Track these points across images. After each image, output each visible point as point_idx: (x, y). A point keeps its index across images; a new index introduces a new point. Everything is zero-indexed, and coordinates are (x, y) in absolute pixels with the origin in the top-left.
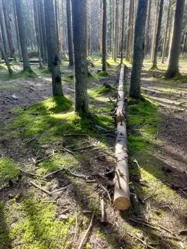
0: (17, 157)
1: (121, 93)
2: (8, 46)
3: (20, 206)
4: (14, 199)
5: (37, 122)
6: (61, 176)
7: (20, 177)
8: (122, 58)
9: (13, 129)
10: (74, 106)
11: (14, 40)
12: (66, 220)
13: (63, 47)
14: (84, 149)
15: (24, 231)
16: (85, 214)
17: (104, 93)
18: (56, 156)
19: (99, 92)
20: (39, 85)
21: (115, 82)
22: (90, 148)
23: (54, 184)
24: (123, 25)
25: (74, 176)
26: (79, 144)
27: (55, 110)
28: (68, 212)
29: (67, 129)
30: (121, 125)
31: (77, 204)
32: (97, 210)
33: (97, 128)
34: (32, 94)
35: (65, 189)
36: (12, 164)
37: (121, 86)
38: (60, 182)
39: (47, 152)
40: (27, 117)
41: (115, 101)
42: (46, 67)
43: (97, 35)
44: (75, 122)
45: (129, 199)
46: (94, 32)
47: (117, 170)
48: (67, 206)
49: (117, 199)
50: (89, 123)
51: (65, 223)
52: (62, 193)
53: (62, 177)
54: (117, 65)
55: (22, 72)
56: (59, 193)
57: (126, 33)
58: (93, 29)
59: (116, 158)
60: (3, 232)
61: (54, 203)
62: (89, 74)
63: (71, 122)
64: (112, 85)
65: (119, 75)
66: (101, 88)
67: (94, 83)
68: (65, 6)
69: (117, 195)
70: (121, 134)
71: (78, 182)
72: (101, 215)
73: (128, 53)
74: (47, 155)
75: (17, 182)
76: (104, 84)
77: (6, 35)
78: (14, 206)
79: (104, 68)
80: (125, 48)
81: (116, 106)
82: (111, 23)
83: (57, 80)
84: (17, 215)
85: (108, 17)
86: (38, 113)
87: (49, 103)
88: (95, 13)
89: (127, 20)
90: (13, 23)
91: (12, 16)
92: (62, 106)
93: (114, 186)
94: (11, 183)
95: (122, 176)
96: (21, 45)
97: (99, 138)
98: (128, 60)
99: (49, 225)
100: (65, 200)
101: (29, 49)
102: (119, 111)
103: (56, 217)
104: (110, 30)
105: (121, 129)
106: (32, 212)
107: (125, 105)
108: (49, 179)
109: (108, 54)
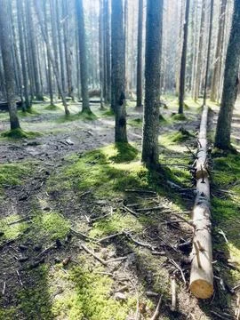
0: (67, 212)
1: (203, 142)
2: (66, 84)
3: (68, 274)
4: (61, 264)
5: (94, 172)
6: (120, 242)
7: (70, 237)
8: (205, 98)
9: (66, 179)
10: (140, 156)
11: (74, 77)
12: (123, 301)
13: (130, 84)
14: (151, 210)
15: (70, 307)
16: (150, 297)
17: (181, 141)
18: (115, 217)
19: (173, 139)
20: (98, 128)
21: (194, 128)
22: (160, 210)
23: (111, 250)
24: (208, 58)
25: (136, 243)
26: (145, 203)
27: (117, 159)
28: (126, 290)
29: (130, 183)
30: (203, 182)
31: (140, 281)
32: (165, 293)
33: (169, 185)
34: (91, 139)
35: (124, 260)
36: (60, 221)
37: (202, 132)
38: (118, 249)
39: (104, 209)
40: (82, 165)
41: (195, 151)
42: (108, 108)
43: (173, 70)
44: (141, 175)
45: (212, 283)
46: (169, 67)
47: (195, 240)
48: (125, 283)
49: (195, 282)
50: (159, 178)
51: (122, 304)
52: (120, 265)
53: (121, 244)
54: (198, 106)
55: (80, 114)
56: (116, 263)
57: (212, 66)
58: (169, 63)
59: (195, 226)
60: (45, 305)
61: (110, 276)
62: (161, 118)
63: (135, 175)
64: (190, 132)
65: (200, 119)
66: (176, 134)
67: (166, 129)
68: (136, 37)
69: (194, 277)
70: (202, 195)
71: (141, 252)
72: (171, 302)
73: (214, 91)
74: (104, 214)
75: (66, 243)
76: (180, 130)
77: (65, 72)
78: (61, 272)
79: (180, 111)
80: (209, 86)
81: (195, 157)
82: (192, 55)
83: (121, 123)
84: (63, 284)
85: (189, 48)
86: (95, 161)
87: (110, 150)
88: (172, 43)
89: (213, 52)
90: (74, 58)
91: (73, 49)
92: (125, 154)
93: (190, 264)
94: (58, 244)
95: (202, 250)
96: (82, 83)
97: (171, 198)
98: (213, 100)
99: (102, 303)
100: (123, 274)
101: (90, 88)
102: (200, 164)
103: (112, 294)
104: (190, 64)
105: (202, 187)
106: (81, 283)
107: (208, 157)
108: (104, 244)
109: (186, 93)
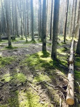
0: (26, 74)
1: (72, 52)
2: (27, 31)
3: (25, 94)
4: (23, 91)
5: (35, 60)
6: (43, 84)
7: (26, 82)
8: (73, 37)
9: (26, 62)
10: (50, 56)
11: (30, 29)
13: (48, 32)
14: (54, 74)
15: (25, 105)
16: (52, 103)
17: (64, 51)
18: (41, 76)
19: (62, 50)
20: (37, 46)
21: (69, 47)
22: (57, 74)
23: (40, 87)
24: (74, 23)
25: (48, 85)
26: (51, 72)
27: (43, 57)
28: (44, 101)
29: (47, 65)
30: (72, 65)
31: (49, 98)
32: (58, 102)
33: (60, 66)
34: (34, 50)
35: (44, 90)
36: (23, 76)
37: (72, 48)
38: (42, 87)
39: (38, 73)
40: (31, 58)
41: (69, 55)
42: (40, 40)
43: (62, 27)
44: (51, 62)
45: (74, 100)
46: (61, 26)
47: (68, 85)
48: (44, 98)
49: (68, 99)
50: (57, 63)
51: (43, 105)
52: (43, 92)
53: (43, 85)
54: (71, 40)
55: (31, 41)
56: (41, 91)
57: (76, 26)
58: (61, 25)
59: (68, 80)
60: (17, 104)
61: (39, 96)
62: (58, 43)
63: (48, 62)
64: (68, 48)
65: (71, 44)
66: (63, 49)
67: (60, 47)
68: (50, 16)
69: (68, 97)
70: (71, 69)
71: (50, 88)
72: (59, 105)
73: (76, 35)
74: (38, 74)
75: (25, 84)
76: (64, 47)
77: (27, 27)
78: (23, 94)
79: (64, 41)
80: (75, 33)
81: (69, 57)
82: (69, 23)
83: (44, 44)
84: (23, 97)
85: (68, 20)
86: (35, 57)
87: (40, 54)
88: (62, 18)
89: (76, 22)
90: (30, 23)
91: (30, 20)
92: (45, 55)
93: (66, 93)
94: (22, 84)
95: (71, 88)
96: (32, 31)
97: (60, 70)
98: (76, 38)
99: (36, 105)
100: (44, 95)
101: (35, 33)
102: (71, 59)
103: (39, 102)
104: (68, 25)
105: (71, 67)
106: (29, 97)
107: (73, 57)
108: (37, 85)
109: (67, 35)
